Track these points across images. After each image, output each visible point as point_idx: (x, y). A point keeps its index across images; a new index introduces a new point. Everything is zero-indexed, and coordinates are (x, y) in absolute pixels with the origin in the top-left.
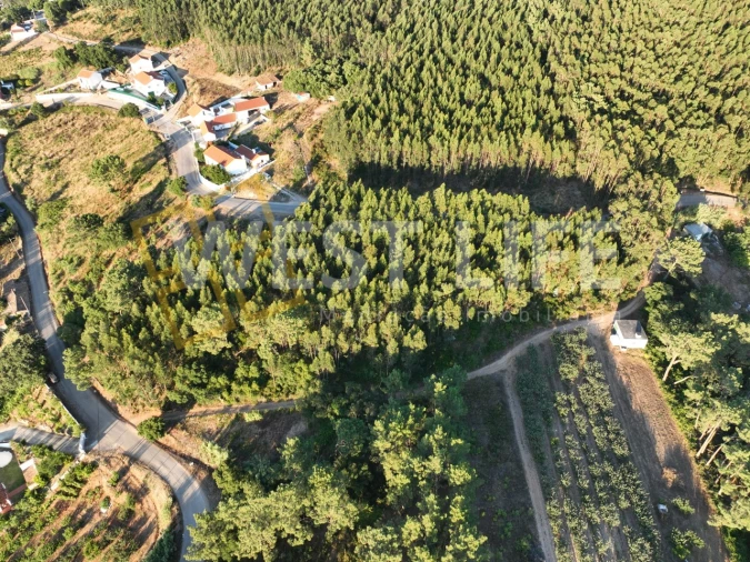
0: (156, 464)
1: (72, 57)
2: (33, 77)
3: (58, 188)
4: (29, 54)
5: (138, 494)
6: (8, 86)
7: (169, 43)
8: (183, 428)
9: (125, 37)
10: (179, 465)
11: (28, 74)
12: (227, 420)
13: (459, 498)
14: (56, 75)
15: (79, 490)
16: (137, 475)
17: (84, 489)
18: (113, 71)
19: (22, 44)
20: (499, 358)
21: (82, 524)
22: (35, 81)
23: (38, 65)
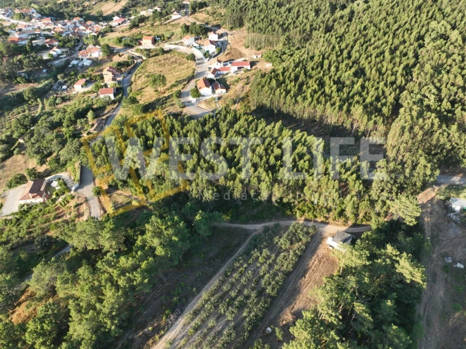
0: (92, 206)
1: (187, 29)
2: (169, 36)
3: (144, 86)
4: (173, 25)
5: (80, 215)
6: (158, 39)
7: (232, 28)
8: (110, 197)
9: (215, 23)
10: (99, 210)
11: (167, 35)
12: (126, 200)
13: (151, 259)
14: (179, 36)
15: (65, 205)
16: (84, 208)
17: (68, 205)
18: (201, 38)
19: (174, 21)
20: (260, 223)
21: (59, 218)
22: (169, 38)
23: (174, 31)
